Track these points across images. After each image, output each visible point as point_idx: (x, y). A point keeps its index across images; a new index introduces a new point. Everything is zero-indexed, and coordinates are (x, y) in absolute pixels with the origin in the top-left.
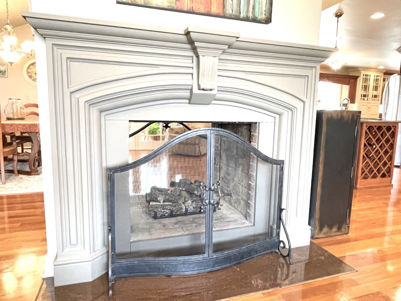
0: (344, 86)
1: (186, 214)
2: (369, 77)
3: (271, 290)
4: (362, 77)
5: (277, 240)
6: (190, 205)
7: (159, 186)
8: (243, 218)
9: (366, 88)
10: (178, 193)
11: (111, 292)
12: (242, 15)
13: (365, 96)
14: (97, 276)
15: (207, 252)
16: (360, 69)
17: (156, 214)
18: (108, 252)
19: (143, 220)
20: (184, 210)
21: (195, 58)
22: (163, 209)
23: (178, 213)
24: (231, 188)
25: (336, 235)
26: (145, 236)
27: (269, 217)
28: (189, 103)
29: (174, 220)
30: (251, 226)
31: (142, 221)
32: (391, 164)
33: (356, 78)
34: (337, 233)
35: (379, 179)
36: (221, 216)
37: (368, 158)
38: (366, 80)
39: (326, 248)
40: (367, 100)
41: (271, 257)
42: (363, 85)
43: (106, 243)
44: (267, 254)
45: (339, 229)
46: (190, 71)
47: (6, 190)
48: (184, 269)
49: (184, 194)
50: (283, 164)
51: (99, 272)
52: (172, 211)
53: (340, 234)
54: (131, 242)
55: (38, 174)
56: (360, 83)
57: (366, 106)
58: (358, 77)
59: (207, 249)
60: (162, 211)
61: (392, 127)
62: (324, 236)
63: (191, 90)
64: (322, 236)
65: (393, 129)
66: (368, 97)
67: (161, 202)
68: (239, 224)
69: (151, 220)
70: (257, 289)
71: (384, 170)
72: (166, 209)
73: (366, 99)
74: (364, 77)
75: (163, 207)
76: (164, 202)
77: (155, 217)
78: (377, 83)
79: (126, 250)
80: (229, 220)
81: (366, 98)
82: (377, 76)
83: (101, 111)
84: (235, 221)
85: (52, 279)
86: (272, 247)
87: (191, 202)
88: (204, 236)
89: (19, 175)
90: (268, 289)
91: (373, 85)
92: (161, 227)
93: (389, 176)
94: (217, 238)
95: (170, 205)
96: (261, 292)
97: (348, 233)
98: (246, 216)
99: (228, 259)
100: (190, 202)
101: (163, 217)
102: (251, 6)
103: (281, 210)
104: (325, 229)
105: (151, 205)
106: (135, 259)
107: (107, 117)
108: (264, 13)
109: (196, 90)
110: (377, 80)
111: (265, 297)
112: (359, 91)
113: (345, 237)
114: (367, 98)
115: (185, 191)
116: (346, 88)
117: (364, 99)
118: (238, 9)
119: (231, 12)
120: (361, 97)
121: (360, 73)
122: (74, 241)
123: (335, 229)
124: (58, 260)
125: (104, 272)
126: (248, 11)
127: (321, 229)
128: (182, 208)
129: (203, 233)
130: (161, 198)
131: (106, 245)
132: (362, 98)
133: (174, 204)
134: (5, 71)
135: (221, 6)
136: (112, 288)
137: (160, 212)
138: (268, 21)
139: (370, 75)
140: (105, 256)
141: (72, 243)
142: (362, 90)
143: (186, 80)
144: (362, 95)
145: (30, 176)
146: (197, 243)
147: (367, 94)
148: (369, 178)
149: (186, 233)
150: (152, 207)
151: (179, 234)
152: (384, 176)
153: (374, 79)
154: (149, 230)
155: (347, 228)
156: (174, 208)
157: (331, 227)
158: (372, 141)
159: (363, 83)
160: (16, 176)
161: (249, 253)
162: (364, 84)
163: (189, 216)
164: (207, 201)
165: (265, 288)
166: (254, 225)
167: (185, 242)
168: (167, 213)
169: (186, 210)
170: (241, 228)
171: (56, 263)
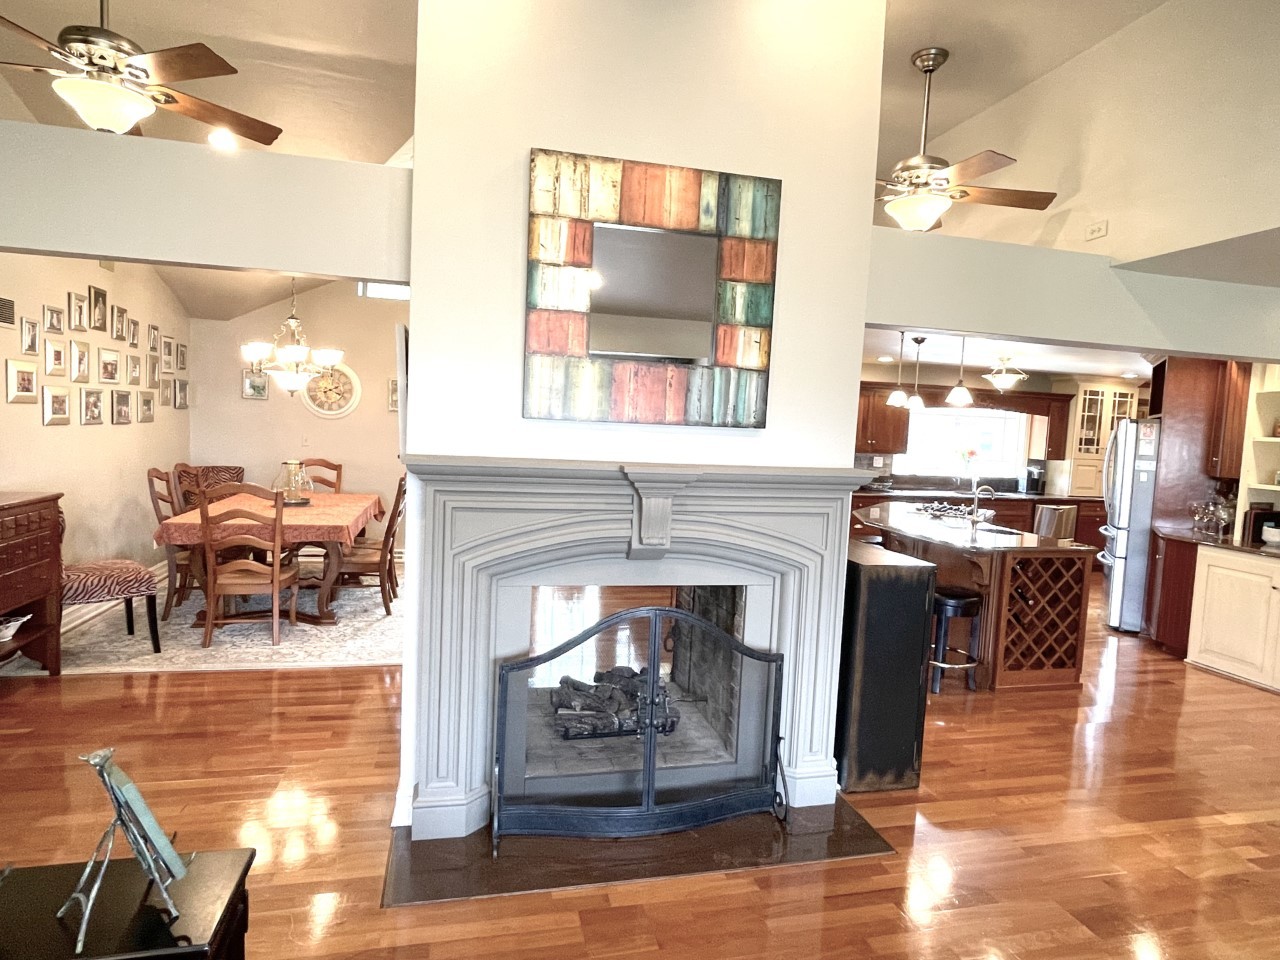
0: (1037, 417)
1: (621, 732)
2: (1100, 398)
3: (739, 871)
4: (1081, 397)
5: (771, 792)
6: (628, 719)
7: (577, 677)
8: (722, 747)
9: (1092, 422)
10: (608, 694)
11: (495, 853)
12: (715, 421)
13: (1089, 442)
14: (473, 829)
15: (645, 803)
16: (1076, 377)
17: (567, 730)
18: (490, 793)
19: (544, 739)
20: (616, 726)
21: (636, 498)
22: (581, 722)
23: (606, 731)
24: (706, 688)
25: (892, 790)
26: (547, 770)
27: (764, 751)
28: (627, 558)
29: (597, 743)
30: (731, 763)
31: (544, 743)
32: (1076, 639)
33: (1067, 399)
34: (895, 786)
35: (1048, 671)
36: (681, 742)
37: (1020, 624)
38: (1093, 403)
39: (863, 812)
40: (1097, 453)
41: (759, 819)
42: (1083, 416)
43: (488, 779)
44: (754, 814)
45: (899, 777)
46: (629, 516)
47: (284, 659)
48: (607, 828)
49: (619, 695)
50: (782, 661)
51: (476, 824)
52: (595, 728)
53: (900, 787)
54: (526, 779)
55: (335, 624)
56: (1077, 412)
57: (1094, 468)
58: (1071, 397)
59: (645, 798)
60: (579, 725)
61: (1077, 560)
62: (867, 789)
63: (630, 544)
64: (863, 789)
65: (1079, 564)
66: (1098, 445)
67: (578, 709)
68: (712, 758)
69: (557, 742)
70: (718, 867)
71: (1060, 652)
72: (585, 723)
73: (1094, 451)
74: (1088, 397)
75: (579, 719)
76: (583, 709)
77: (566, 736)
78: (1122, 411)
79: (519, 791)
80: (695, 749)
81: (1093, 448)
82: (1123, 395)
83: (492, 576)
84: (706, 752)
85: (408, 829)
86: (762, 803)
87: (629, 713)
88: (640, 776)
89: (299, 623)
90: (735, 867)
91: (1111, 415)
92: (575, 755)
93: (1074, 665)
94: (662, 782)
95: (591, 716)
96: (724, 872)
97: (916, 787)
98: (727, 743)
99: (680, 817)
100: (627, 712)
101: (579, 736)
102: (731, 406)
103: (777, 739)
104: (870, 777)
105: (560, 715)
106: (532, 807)
107: (501, 583)
108: (753, 415)
109: (635, 545)
110: (1121, 404)
111: (728, 879)
112: (1075, 431)
113: (910, 793)
114: (1095, 447)
115: (621, 689)
116: (1042, 423)
117: (1088, 451)
118: (710, 414)
119: (697, 418)
120: (1081, 444)
121: (1078, 387)
122: (443, 773)
123: (889, 778)
124: (419, 799)
125: (483, 825)
126: (725, 414)
127: (862, 775)
128: (614, 723)
129: (639, 771)
130: (577, 703)
131: (488, 781)
132: (1083, 447)
133: (602, 715)
134: (264, 387)
135: (682, 412)
136: (498, 848)
137: (575, 727)
138: (761, 424)
139: (1103, 393)
140: (486, 799)
141: (440, 776)
142: (1082, 428)
143: (622, 530)
144: (1081, 439)
145: (319, 627)
146: (631, 787)
147: (1096, 438)
148: (1025, 668)
149: (617, 768)
150: (561, 719)
151: (604, 770)
152: (1060, 664)
153: (1115, 401)
154: (555, 760)
155: (914, 777)
156: (599, 723)
157: (881, 773)
158: (1029, 589)
159: (1084, 411)
160: (292, 624)
161: (722, 810)
162: (1086, 414)
163: (625, 738)
164: (648, 721)
165: (731, 866)
166: (736, 761)
167: (613, 785)
168: (586, 730)
169: (621, 725)
170: (713, 765)
171: (416, 805)
